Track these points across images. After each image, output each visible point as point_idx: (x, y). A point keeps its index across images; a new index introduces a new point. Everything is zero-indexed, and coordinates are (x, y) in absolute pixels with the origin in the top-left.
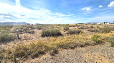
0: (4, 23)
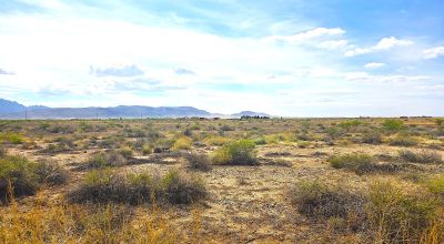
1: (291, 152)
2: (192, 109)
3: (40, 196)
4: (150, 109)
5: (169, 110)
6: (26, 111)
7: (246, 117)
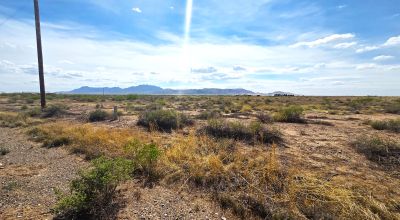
0: (199, 91)
1: (328, 116)
2: (243, 90)
3: (185, 130)
4: (220, 90)
5: (230, 90)
6: (164, 91)
7: (277, 95)
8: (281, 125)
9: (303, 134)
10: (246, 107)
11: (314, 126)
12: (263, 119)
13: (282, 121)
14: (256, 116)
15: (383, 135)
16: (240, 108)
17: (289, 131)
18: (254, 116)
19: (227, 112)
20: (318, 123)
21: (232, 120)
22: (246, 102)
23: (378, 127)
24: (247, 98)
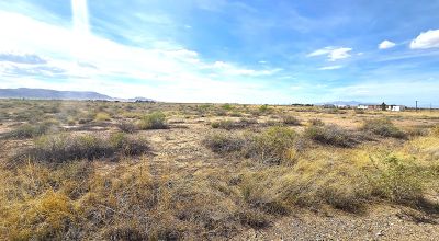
2: (95, 94)
5: (75, 93)
8: (146, 132)
9: (168, 139)
10: (101, 115)
11: (176, 130)
12: (125, 129)
13: (148, 128)
14: (116, 125)
15: (218, 132)
16: (93, 117)
17: (155, 138)
18: (113, 125)
19: (71, 124)
20: (178, 127)
21: (80, 133)
22: (101, 109)
23: (215, 126)
24: (102, 104)
